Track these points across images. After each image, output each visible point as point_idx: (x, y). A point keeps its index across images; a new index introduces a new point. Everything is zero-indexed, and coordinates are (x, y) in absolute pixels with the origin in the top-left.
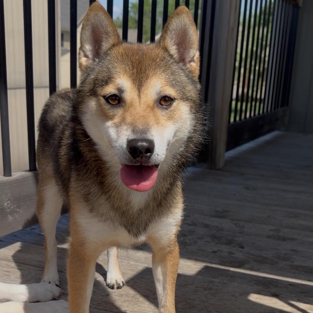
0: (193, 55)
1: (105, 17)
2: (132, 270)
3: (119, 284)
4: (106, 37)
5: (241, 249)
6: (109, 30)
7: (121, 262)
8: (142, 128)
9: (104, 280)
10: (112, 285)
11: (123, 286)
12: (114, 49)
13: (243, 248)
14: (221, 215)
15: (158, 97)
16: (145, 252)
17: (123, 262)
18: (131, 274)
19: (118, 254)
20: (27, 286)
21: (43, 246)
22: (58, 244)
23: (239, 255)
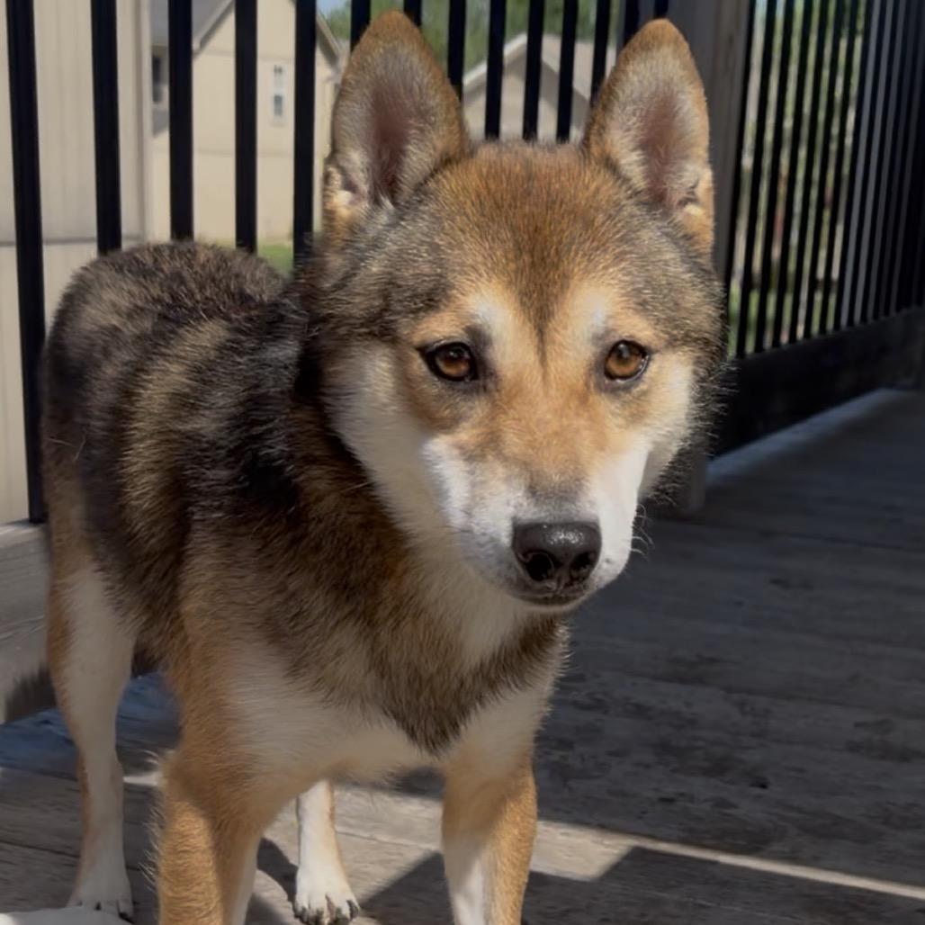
0: (693, 180)
1: (420, 60)
2: (382, 863)
3: (339, 911)
4: (421, 125)
5: (758, 791)
6: (432, 103)
7: (347, 834)
8: (562, 482)
9: (284, 896)
10: (315, 914)
11: (352, 915)
12: (448, 173)
13: (764, 786)
14: (689, 673)
15: (599, 350)
16: (428, 802)
17: (353, 835)
18: (380, 875)
19: (333, 809)
20: (14, 916)
21: (74, 779)
22: (127, 773)
23: (751, 809)
